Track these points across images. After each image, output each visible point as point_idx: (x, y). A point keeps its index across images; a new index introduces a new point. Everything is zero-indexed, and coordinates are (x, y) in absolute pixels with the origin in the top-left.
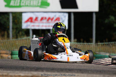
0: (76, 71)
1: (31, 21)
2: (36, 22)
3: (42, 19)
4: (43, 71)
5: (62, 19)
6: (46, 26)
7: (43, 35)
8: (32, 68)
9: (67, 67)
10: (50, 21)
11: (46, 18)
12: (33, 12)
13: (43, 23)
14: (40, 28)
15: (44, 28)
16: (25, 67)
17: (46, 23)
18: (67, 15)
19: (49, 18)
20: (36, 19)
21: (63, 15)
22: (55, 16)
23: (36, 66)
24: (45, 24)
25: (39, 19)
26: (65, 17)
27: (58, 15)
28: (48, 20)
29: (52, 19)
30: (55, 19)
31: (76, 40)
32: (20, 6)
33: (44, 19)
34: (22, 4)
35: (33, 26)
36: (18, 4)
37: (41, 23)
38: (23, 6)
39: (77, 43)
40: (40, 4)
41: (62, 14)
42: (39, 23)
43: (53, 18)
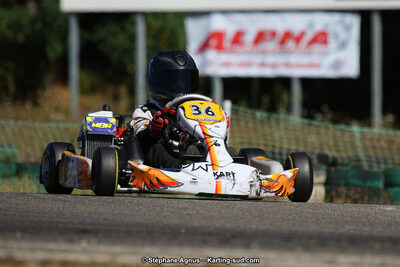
0: (378, 246)
2: (238, 48)
3: (260, 37)
4: (247, 246)
5: (336, 36)
6: (274, 66)
8: (210, 234)
9: (347, 227)
10: (290, 44)
11: (274, 34)
12: (224, 12)
13: (264, 52)
14: (254, 72)
15: (268, 72)
16: (183, 231)
17: (274, 52)
18: (355, 22)
19: (287, 35)
20: (238, 38)
21: (342, 22)
22: (311, 25)
23: (229, 225)
24: (270, 59)
25: (249, 38)
26: (348, 28)
27: (321, 22)
28: (283, 42)
29: (298, 39)
30: (309, 36)
31: (390, 118)
33: (268, 37)
35: (227, 65)
37: (258, 53)
39: (391, 132)
41: (337, 17)
42: (250, 53)
43: (302, 34)
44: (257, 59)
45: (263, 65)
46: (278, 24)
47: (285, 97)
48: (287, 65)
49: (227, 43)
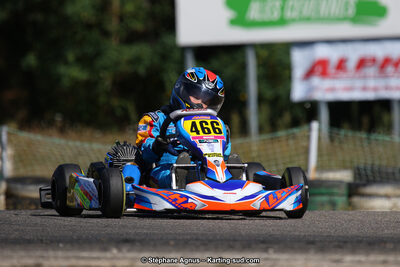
1: (324, 74)
2: (341, 74)
6: (375, 89)
7: (366, 120)
10: (390, 69)
11: (374, 60)
12: (330, 42)
13: (365, 77)
14: (357, 95)
15: (370, 96)
17: (375, 77)
19: (387, 61)
20: (341, 65)
24: (371, 83)
25: (352, 64)
28: (383, 67)
29: (397, 64)
32: (282, 22)
33: (369, 63)
34: (289, 14)
35: (332, 90)
36: (276, 15)
37: (360, 77)
38: (293, 20)
40: (351, 11)
42: (353, 77)
44: (359, 83)
45: (364, 89)
46: (378, 51)
47: (385, 118)
48: (387, 88)
49: (331, 69)
